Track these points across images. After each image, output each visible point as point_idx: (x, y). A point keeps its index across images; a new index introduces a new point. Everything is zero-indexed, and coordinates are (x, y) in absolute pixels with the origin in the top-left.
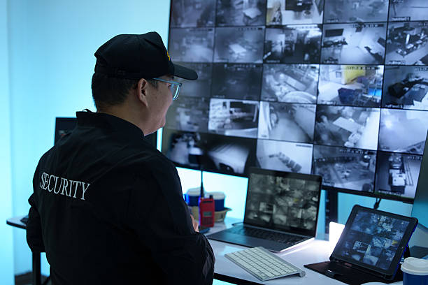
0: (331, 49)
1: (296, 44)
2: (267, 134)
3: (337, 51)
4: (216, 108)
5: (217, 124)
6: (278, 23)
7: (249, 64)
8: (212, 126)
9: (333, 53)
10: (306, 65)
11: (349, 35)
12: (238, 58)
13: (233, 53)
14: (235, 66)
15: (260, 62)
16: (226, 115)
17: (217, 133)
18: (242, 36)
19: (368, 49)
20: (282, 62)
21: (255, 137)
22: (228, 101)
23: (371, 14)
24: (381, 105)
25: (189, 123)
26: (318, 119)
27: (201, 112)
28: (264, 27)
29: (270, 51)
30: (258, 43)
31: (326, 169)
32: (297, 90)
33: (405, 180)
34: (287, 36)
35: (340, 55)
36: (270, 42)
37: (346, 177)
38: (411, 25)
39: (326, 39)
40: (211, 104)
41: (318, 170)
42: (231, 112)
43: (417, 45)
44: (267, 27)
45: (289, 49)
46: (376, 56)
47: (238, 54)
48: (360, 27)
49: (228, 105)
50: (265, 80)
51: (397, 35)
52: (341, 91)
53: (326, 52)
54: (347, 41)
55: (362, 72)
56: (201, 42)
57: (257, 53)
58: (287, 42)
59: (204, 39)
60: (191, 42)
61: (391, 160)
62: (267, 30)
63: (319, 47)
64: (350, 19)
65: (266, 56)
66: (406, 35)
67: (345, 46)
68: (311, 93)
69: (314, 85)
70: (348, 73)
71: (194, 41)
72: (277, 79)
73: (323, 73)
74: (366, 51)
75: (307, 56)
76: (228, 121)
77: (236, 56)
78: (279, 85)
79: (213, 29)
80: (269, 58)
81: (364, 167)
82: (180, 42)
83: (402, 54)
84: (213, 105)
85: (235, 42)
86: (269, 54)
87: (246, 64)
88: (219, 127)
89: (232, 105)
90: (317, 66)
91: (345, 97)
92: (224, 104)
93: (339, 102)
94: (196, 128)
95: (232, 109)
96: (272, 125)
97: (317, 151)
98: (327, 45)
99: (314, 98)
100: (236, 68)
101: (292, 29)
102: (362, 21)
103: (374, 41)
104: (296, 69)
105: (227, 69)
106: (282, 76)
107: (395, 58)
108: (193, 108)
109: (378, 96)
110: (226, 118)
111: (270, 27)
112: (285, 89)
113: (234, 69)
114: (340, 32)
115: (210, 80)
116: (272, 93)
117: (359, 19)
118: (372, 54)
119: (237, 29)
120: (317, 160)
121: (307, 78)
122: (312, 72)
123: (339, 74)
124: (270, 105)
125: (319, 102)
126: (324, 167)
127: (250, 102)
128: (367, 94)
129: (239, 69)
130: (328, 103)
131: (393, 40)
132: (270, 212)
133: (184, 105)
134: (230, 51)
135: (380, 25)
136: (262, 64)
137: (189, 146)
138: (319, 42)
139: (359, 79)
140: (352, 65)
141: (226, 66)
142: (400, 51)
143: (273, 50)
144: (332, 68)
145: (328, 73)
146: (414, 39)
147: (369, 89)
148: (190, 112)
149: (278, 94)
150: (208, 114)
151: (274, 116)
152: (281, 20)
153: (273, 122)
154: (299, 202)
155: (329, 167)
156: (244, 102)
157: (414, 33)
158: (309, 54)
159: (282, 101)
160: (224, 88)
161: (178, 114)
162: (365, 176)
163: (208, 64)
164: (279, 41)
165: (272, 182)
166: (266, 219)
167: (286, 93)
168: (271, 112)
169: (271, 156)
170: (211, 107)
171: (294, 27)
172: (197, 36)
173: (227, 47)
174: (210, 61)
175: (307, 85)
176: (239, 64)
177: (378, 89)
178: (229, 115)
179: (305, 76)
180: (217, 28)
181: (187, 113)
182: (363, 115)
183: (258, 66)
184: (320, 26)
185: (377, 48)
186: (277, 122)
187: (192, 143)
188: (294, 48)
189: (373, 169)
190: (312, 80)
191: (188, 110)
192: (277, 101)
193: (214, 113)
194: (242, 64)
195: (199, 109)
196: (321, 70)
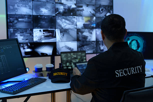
0: (79, 12)
1: (68, 10)
2: (60, 40)
3: (81, 12)
4: (37, 32)
5: (38, 39)
6: (60, 2)
7: (50, 16)
8: (35, 39)
9: (80, 13)
10: (72, 17)
11: (84, 8)
12: (44, 14)
13: (42, 11)
14: (43, 16)
15: (54, 15)
16: (41, 35)
17: (38, 42)
18: (45, 5)
19: (90, 12)
20: (63, 15)
21: (55, 41)
22: (42, 30)
23: (90, 2)
24: (96, 28)
25: (23, 39)
26: (78, 33)
27: (29, 35)
28: (54, 3)
29: (58, 11)
30: (53, 8)
31: (82, 48)
32: (69, 24)
33: (104, 48)
34: (64, 6)
35: (82, 13)
36: (58, 9)
37: (88, 50)
38: (101, 6)
39: (78, 9)
40: (34, 31)
41: (79, 49)
42: (44, 33)
43: (103, 12)
44: (56, 3)
45: (65, 11)
46: (93, 14)
47: (45, 12)
48: (88, 5)
49: (42, 31)
50: (57, 21)
51: (98, 9)
52: (84, 24)
53: (78, 13)
54: (84, 9)
55: (89, 19)
56: (26, 6)
57: (53, 12)
58: (64, 9)
59: (27, 5)
60: (20, 6)
61: (100, 43)
62: (56, 4)
63: (75, 11)
64: (85, 3)
65: (56, 13)
66: (100, 9)
67: (84, 11)
68: (74, 25)
69: (75, 23)
70: (85, 19)
71: (22, 6)
72: (62, 21)
73: (78, 19)
74: (90, 13)
75: (72, 14)
76: (43, 37)
77: (43, 13)
78: (63, 23)
79: (32, 2)
80: (58, 14)
81: (93, 46)
82: (13, 6)
83: (100, 14)
84: (35, 31)
85: (42, 7)
86: (58, 12)
87: (48, 16)
88: (38, 40)
89: (44, 31)
90: (76, 17)
91: (85, 26)
92: (40, 31)
93: (84, 28)
94: (27, 41)
95: (44, 32)
96: (61, 37)
97: (78, 43)
98: (78, 10)
99: (76, 27)
100: (44, 17)
101: (65, 4)
102: (88, 4)
103: (92, 10)
104: (68, 17)
105: (40, 18)
106: (63, 20)
107: (98, 15)
108: (24, 33)
109: (94, 25)
110: (42, 36)
111: (57, 3)
112: (65, 24)
113: (43, 18)
114: (82, 7)
115: (32, 22)
116: (60, 26)
117: (87, 3)
118: (92, 14)
119: (43, 3)
120: (79, 46)
121: (73, 21)
122: (74, 19)
123: (83, 19)
124: (60, 30)
125: (77, 28)
126: (81, 48)
127: (52, 29)
128: (91, 25)
129: (45, 18)
130: (80, 28)
131: (97, 10)
132: (71, 65)
133: (19, 32)
134: (41, 11)
135: (93, 5)
136: (55, 16)
137: (24, 49)
138: (75, 9)
139: (89, 21)
140: (86, 17)
141: (39, 16)
142: (99, 13)
143: (59, 11)
144: (80, 18)
145: (79, 19)
146: (102, 10)
147: (92, 24)
148: (23, 35)
149: (63, 26)
150: (33, 35)
151: (62, 34)
152: (61, 1)
153: (62, 36)
154: (80, 60)
155: (83, 47)
156: (49, 29)
157: (102, 8)
158: (72, 13)
159: (64, 28)
160: (39, 25)
161: (17, 36)
162: (93, 48)
163: (30, 16)
164: (61, 8)
165: (70, 55)
166: (70, 68)
167: (66, 26)
168: (61, 32)
169: (62, 47)
170: (34, 32)
171: (66, 4)
172: (23, 4)
173: (39, 9)
174: (31, 14)
175: (73, 23)
176: (45, 16)
177: (94, 23)
178: (43, 34)
179: (72, 20)
180: (33, 2)
181: (21, 35)
182: (91, 31)
183: (54, 16)
184: (75, 4)
185: (93, 12)
186: (63, 35)
187: (26, 47)
188: (67, 11)
189: (95, 46)
190: (74, 21)
191: (22, 34)
192: (62, 28)
193: (36, 34)
194: (47, 16)
195: (28, 33)
196: (77, 18)
